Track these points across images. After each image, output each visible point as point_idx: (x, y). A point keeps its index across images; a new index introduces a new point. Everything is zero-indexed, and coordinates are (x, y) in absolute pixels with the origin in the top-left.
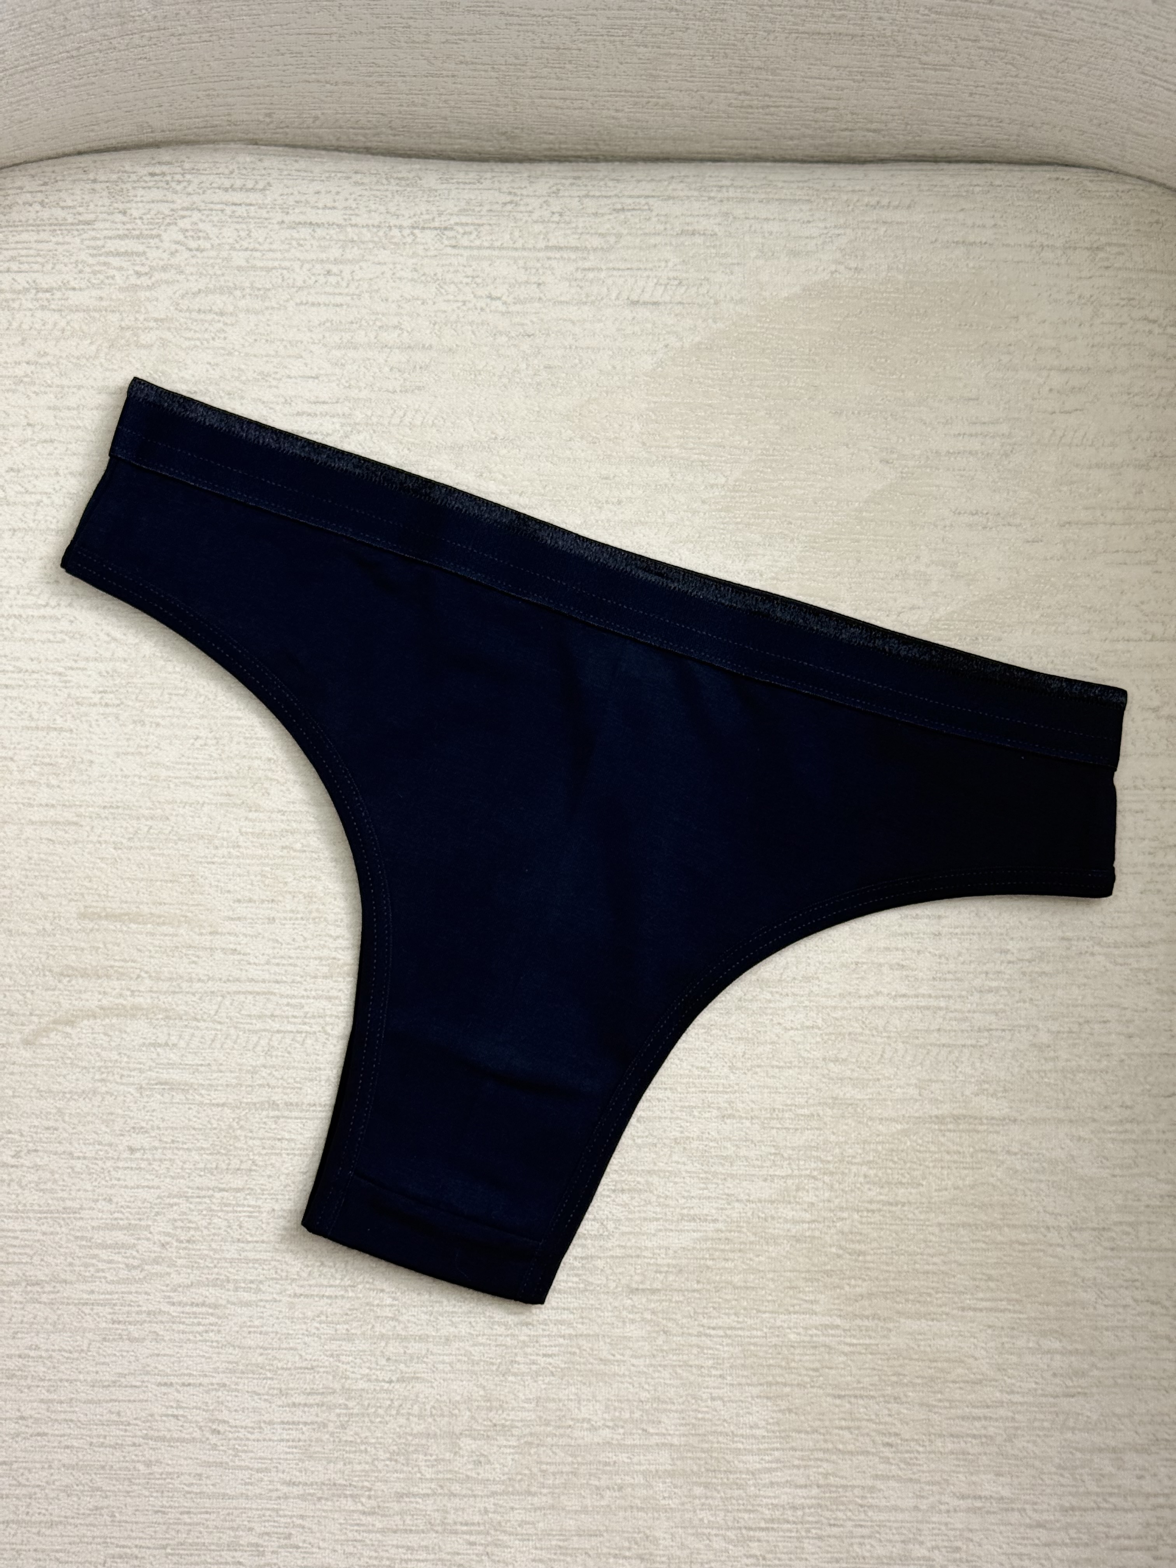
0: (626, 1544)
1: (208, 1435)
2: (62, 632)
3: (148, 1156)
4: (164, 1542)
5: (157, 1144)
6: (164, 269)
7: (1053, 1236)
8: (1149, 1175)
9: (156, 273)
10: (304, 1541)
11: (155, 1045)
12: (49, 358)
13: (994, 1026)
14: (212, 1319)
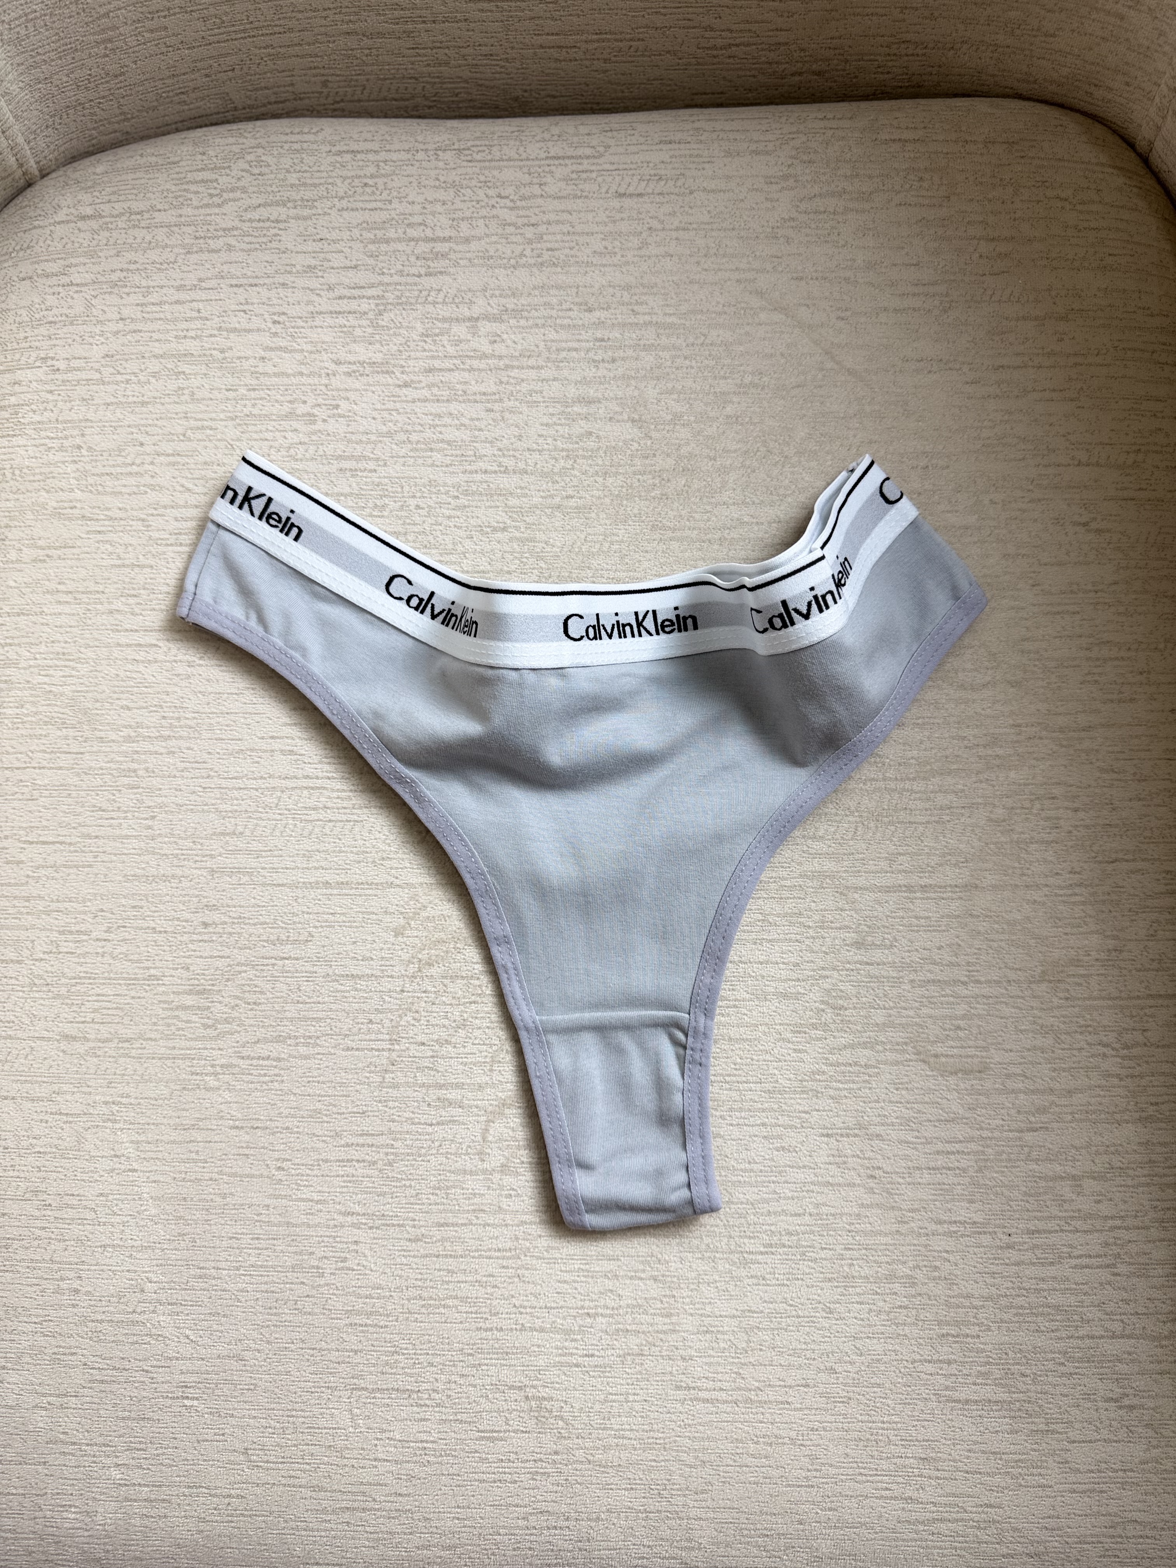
0: (641, 1267)
1: (274, 1172)
2: (144, 486)
3: (219, 929)
4: (238, 1264)
5: (227, 920)
6: (232, 190)
7: (1014, 990)
8: (1097, 932)
9: (225, 195)
10: (358, 1264)
11: (222, 834)
12: (138, 266)
13: (955, 805)
14: (277, 1071)
